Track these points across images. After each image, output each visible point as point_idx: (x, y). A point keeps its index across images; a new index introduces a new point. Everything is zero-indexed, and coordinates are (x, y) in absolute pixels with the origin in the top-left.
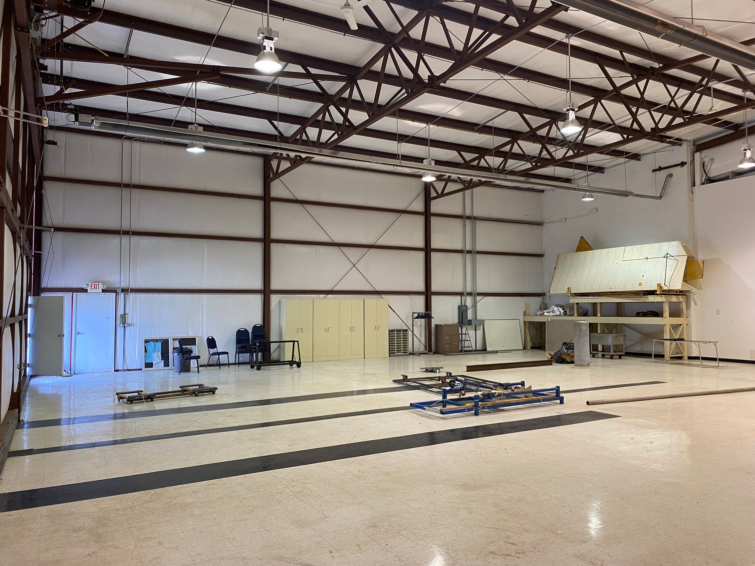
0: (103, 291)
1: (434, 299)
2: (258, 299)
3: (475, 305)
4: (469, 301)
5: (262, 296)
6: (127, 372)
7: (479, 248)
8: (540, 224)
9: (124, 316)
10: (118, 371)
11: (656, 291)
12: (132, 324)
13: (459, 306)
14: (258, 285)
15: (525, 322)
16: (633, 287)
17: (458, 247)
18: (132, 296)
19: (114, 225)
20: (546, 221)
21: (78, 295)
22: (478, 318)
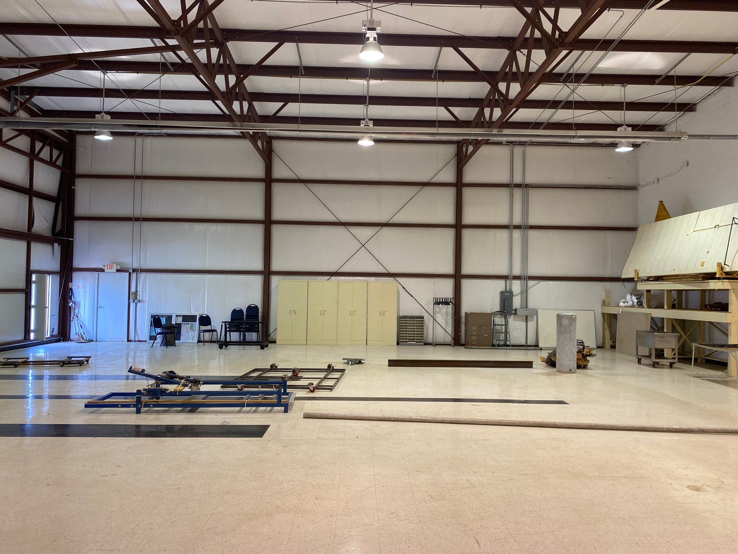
0: (118, 271)
1: (466, 284)
2: (258, 280)
3: (525, 292)
4: (516, 286)
5: (262, 278)
6: (138, 343)
7: (532, 221)
8: (633, 188)
9: (136, 293)
10: (131, 341)
11: (715, 274)
12: (142, 300)
13: (502, 293)
14: (259, 266)
15: (603, 314)
16: (695, 268)
17: (504, 221)
18: (143, 276)
19: (127, 212)
20: (642, 183)
21: (100, 275)
22: (530, 306)
